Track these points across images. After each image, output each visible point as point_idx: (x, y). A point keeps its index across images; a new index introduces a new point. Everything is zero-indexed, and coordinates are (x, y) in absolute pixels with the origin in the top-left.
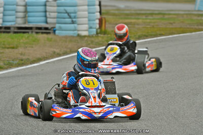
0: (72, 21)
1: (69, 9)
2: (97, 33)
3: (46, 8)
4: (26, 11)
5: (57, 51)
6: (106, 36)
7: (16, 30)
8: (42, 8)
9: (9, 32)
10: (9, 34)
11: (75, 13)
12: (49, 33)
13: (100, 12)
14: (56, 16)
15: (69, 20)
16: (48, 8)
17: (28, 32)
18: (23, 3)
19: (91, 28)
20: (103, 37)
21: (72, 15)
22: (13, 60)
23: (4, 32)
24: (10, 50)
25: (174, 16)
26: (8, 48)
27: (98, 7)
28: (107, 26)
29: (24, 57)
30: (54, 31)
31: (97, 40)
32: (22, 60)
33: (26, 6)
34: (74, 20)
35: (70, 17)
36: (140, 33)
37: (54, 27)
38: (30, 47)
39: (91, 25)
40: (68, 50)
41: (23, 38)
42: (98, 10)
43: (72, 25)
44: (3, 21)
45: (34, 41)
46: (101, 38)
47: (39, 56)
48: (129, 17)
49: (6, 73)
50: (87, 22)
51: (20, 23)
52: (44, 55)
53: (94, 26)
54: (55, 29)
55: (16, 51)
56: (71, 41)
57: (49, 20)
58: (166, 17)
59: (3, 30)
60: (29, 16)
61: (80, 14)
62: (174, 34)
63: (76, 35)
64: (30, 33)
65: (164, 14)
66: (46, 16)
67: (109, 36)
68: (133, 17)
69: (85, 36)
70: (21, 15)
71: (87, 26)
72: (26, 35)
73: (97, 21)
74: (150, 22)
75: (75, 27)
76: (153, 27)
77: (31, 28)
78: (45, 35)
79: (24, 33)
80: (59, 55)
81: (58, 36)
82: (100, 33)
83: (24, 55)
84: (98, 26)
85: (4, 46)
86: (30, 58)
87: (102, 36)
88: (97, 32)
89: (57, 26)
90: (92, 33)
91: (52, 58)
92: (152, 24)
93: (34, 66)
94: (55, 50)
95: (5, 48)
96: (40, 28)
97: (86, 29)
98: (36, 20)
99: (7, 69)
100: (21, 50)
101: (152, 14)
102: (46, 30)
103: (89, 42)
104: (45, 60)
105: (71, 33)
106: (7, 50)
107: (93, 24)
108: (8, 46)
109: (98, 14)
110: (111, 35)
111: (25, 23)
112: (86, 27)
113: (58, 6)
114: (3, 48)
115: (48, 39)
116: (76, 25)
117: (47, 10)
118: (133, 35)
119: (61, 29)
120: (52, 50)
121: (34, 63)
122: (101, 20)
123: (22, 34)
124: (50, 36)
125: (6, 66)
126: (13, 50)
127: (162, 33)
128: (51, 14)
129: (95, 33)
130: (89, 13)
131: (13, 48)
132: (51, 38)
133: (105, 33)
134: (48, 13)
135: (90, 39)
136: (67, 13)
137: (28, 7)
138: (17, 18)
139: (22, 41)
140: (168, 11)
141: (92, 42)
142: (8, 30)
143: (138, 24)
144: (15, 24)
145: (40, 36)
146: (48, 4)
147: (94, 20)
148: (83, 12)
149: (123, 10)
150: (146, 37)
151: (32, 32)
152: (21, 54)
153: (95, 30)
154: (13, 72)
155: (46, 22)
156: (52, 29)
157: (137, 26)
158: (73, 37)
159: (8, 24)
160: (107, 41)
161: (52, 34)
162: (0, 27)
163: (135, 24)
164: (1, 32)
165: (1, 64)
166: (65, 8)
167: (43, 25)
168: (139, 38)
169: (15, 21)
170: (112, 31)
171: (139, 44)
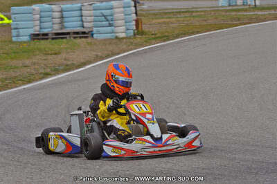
0: (110, 24)
1: (106, 12)
2: (134, 35)
3: (81, 13)
4: (62, 17)
5: (100, 54)
6: (144, 36)
7: (54, 37)
8: (78, 13)
9: (47, 39)
10: (48, 41)
11: (112, 15)
12: (87, 37)
13: (136, 13)
14: (92, 20)
15: (107, 23)
16: (84, 13)
17: (66, 38)
18: (59, 9)
19: (128, 29)
20: (141, 38)
21: (109, 18)
22: (59, 66)
23: (43, 39)
24: (53, 56)
25: (202, 13)
26: (51, 54)
27: (134, 8)
28: (143, 26)
29: (69, 63)
30: (92, 35)
31: (136, 42)
32: (67, 65)
33: (61, 11)
34: (111, 22)
35: (107, 20)
36: (177, 32)
37: (92, 31)
39: (129, 27)
40: (110, 53)
41: (62, 44)
42: (134, 12)
43: (109, 29)
44: (41, 28)
45: (74, 46)
46: (139, 39)
47: (82, 60)
49: (56, 79)
50: (124, 24)
51: (57, 29)
52: (88, 58)
53: (131, 28)
55: (59, 57)
56: (110, 44)
57: (86, 24)
58: (194, 14)
59: (41, 37)
60: (65, 22)
61: (116, 16)
62: (210, 30)
63: (114, 38)
65: (193, 12)
66: (82, 21)
67: (147, 36)
68: (166, 16)
69: (123, 38)
70: (58, 21)
71: (124, 27)
72: (65, 40)
73: (134, 23)
74: (184, 21)
75: (113, 30)
76: (187, 25)
77: (68, 33)
78: (83, 39)
79: (62, 38)
80: (102, 58)
81: (96, 39)
83: (68, 60)
84: (134, 27)
86: (75, 62)
87: (140, 36)
88: (134, 33)
89: (95, 29)
90: (130, 35)
91: (96, 62)
92: (186, 22)
94: (97, 53)
95: (48, 54)
96: (77, 33)
97: (122, 31)
98: (72, 25)
99: (54, 75)
100: (64, 55)
101: (179, 13)
102: (84, 34)
104: (89, 64)
105: (109, 36)
106: (50, 57)
107: (130, 25)
108: (50, 53)
109: (135, 15)
111: (62, 29)
112: (123, 29)
113: (94, 10)
114: (46, 54)
115: (88, 43)
116: (113, 27)
117: (83, 14)
119: (99, 33)
120: (94, 53)
121: (80, 68)
122: (137, 21)
123: (61, 40)
124: (89, 40)
125: (53, 72)
126: (56, 56)
127: (199, 30)
128: (88, 18)
129: (132, 34)
130: (125, 15)
131: (55, 54)
132: (91, 42)
133: (142, 33)
134: (84, 18)
135: (129, 40)
136: (103, 16)
137: (64, 13)
138: (53, 24)
139: (62, 46)
140: (193, 8)
141: (131, 43)
142: (47, 37)
143: (172, 23)
144: (52, 31)
145: (81, 41)
146: (83, 8)
147: (131, 22)
148: (119, 15)
150: (184, 35)
151: (70, 37)
152: (66, 60)
153: (132, 31)
154: (62, 77)
155: (83, 27)
156: (90, 33)
158: (111, 39)
159: (45, 31)
160: (146, 41)
161: (90, 38)
162: (38, 35)
163: (168, 23)
164: (39, 39)
165: (48, 70)
166: (102, 11)
167: (81, 29)
168: (177, 37)
169: (51, 27)
170: (149, 31)
171: (178, 42)
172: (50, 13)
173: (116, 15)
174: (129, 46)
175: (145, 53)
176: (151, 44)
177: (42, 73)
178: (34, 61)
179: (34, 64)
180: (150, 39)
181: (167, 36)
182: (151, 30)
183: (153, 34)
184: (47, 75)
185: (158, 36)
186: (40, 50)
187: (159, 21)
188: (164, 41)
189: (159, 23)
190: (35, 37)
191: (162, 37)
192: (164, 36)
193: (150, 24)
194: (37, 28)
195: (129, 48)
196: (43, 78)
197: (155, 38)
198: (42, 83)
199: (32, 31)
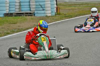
0: (43, 9)
1: (41, 3)
2: (55, 15)
3: (30, 4)
4: (20, 5)
6: (60, 16)
7: (16, 15)
8: (28, 4)
9: (12, 16)
10: (12, 17)
11: (44, 5)
12: (32, 15)
13: (57, 4)
14: (35, 7)
15: (41, 9)
16: (31, 3)
17: (22, 16)
18: (19, 1)
19: (52, 12)
21: (43, 6)
22: (15, 30)
23: (10, 16)
24: (13, 24)
25: (93, 5)
26: (12, 24)
27: (55, 2)
28: (60, 11)
29: (20, 28)
31: (55, 18)
32: (19, 29)
33: (20, 3)
34: (44, 8)
35: (42, 7)
36: (76, 14)
37: (35, 13)
38: (23, 23)
39: (52, 11)
41: (19, 18)
42: (56, 3)
43: (43, 11)
44: (9, 11)
45: (25, 20)
47: (27, 27)
48: (71, 6)
49: (11, 36)
50: (50, 9)
51: (17, 11)
52: (30, 26)
53: (54, 11)
54: (34, 13)
55: (16, 25)
57: (32, 9)
58: (89, 5)
59: (9, 15)
60: (22, 8)
63: (45, 16)
64: (23, 16)
65: (89, 4)
66: (30, 7)
67: (61, 16)
68: (73, 6)
69: (49, 16)
70: (18, 7)
71: (50, 11)
72: (21, 17)
73: (55, 9)
74: (81, 8)
76: (83, 10)
77: (23, 14)
79: (19, 16)
81: (36, 17)
82: (57, 14)
83: (20, 27)
84: (56, 11)
85: (10, 23)
86: (23, 28)
87: (58, 16)
89: (36, 12)
90: (53, 15)
92: (82, 9)
93: (25, 32)
94: (35, 24)
96: (27, 13)
97: (50, 13)
98: (25, 9)
99: (12, 34)
100: (18, 24)
101: (82, 4)
102: (30, 14)
103: (52, 19)
104: (30, 29)
105: (43, 15)
106: (12, 25)
107: (53, 10)
108: (12, 23)
109: (56, 5)
110: (62, 15)
111: (20, 11)
113: (36, 2)
114: (10, 24)
115: (31, 19)
116: (45, 11)
117: (31, 4)
118: (73, 15)
119: (37, 13)
120: (34, 23)
121: (25, 31)
122: (57, 8)
123: (18, 17)
124: (32, 17)
125: (11, 33)
126: (15, 24)
127: (88, 13)
128: (32, 6)
129: (54, 14)
130: (51, 5)
131: (14, 23)
133: (59, 14)
134: (31, 6)
135: (52, 17)
136: (40, 5)
137: (21, 3)
138: (16, 9)
139: (19, 20)
140: (90, 2)
141: (53, 19)
142: (12, 15)
143: (75, 9)
144: (15, 12)
145: (28, 17)
146: (31, 1)
147: (54, 8)
148: (48, 4)
149: (68, 3)
150: (80, 15)
151: (23, 15)
152: (19, 26)
153: (54, 13)
154: (15, 35)
155: (30, 10)
156: (33, 14)
157: (75, 10)
158: (43, 17)
159: (12, 12)
160: (61, 18)
161: (33, 16)
162: (8, 14)
163: (74, 9)
164: (8, 16)
165: (9, 32)
166: (39, 3)
167: (29, 12)
168: (76, 16)
169: (15, 10)
170: (63, 13)
171: (76, 19)
172: (14, 3)
173: (46, 5)
174: (52, 20)
175: (59, 24)
176: (63, 19)
177: (5, 33)
178: (3, 27)
179: (3, 28)
180: (63, 17)
181: (72, 16)
182: (64, 12)
183: (65, 15)
184: (8, 34)
185: (66, 15)
186: (7, 21)
187: (70, 8)
188: (70, 18)
189: (69, 9)
190: (6, 15)
191: (69, 16)
192: (70, 16)
193: (65, 10)
194: (8, 11)
195: (52, 21)
196: (6, 35)
197: (65, 17)
198: (4, 38)
199: (5, 12)
